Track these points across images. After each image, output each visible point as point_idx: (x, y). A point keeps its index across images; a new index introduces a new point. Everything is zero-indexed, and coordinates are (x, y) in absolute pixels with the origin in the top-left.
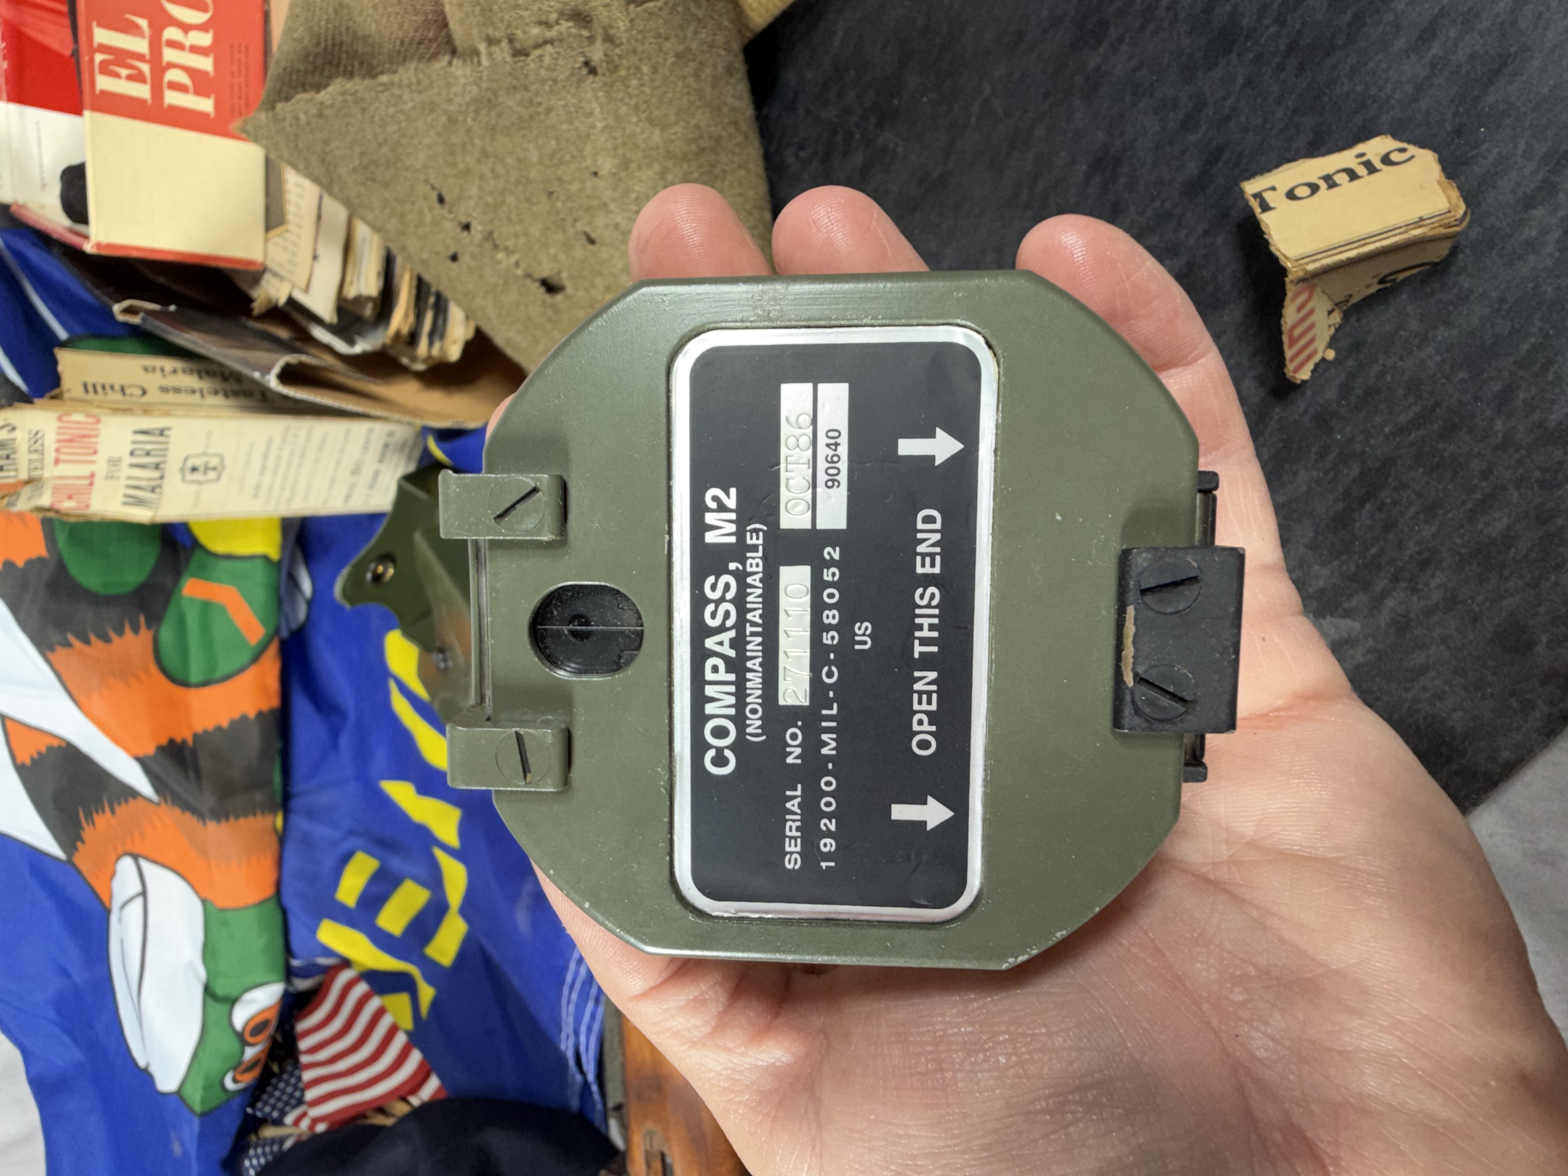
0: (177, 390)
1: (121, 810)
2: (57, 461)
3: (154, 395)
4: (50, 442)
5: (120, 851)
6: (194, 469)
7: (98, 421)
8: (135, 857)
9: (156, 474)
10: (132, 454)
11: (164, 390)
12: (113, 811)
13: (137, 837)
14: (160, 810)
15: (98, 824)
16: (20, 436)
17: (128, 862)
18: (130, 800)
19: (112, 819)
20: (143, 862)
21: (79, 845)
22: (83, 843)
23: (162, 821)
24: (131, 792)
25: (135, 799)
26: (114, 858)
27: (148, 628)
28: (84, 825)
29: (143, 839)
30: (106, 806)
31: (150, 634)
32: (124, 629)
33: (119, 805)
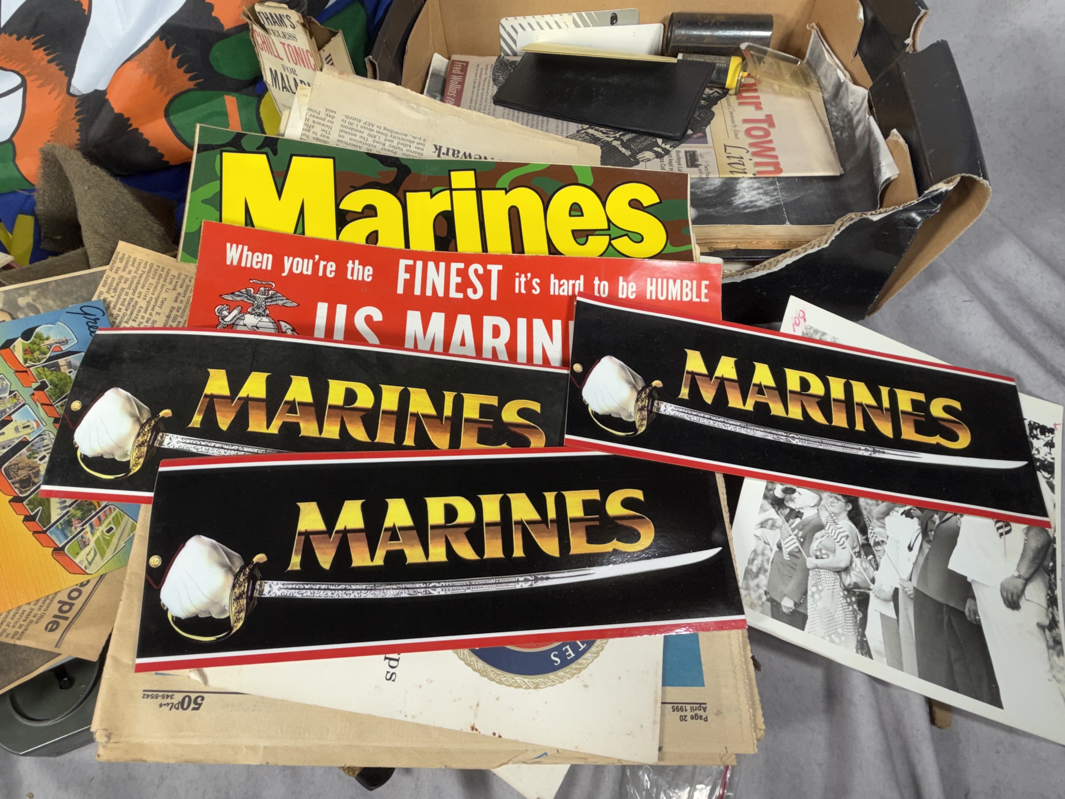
1: (53, 67)
2: (283, 44)
4: (292, 43)
5: (23, 73)
8: (24, 84)
12: (50, 62)
13: (39, 82)
14: (64, 95)
15: (36, 51)
16: (290, 30)
17: (17, 80)
18: (64, 72)
19: (44, 62)
20: (21, 91)
21: (15, 36)
22: (18, 39)
23: (57, 97)
24: (69, 71)
25: (66, 75)
26: (17, 69)
27: (195, 85)
28: (32, 40)
29: (38, 87)
30: (53, 55)
31: (192, 86)
32: (190, 72)
33: (57, 65)
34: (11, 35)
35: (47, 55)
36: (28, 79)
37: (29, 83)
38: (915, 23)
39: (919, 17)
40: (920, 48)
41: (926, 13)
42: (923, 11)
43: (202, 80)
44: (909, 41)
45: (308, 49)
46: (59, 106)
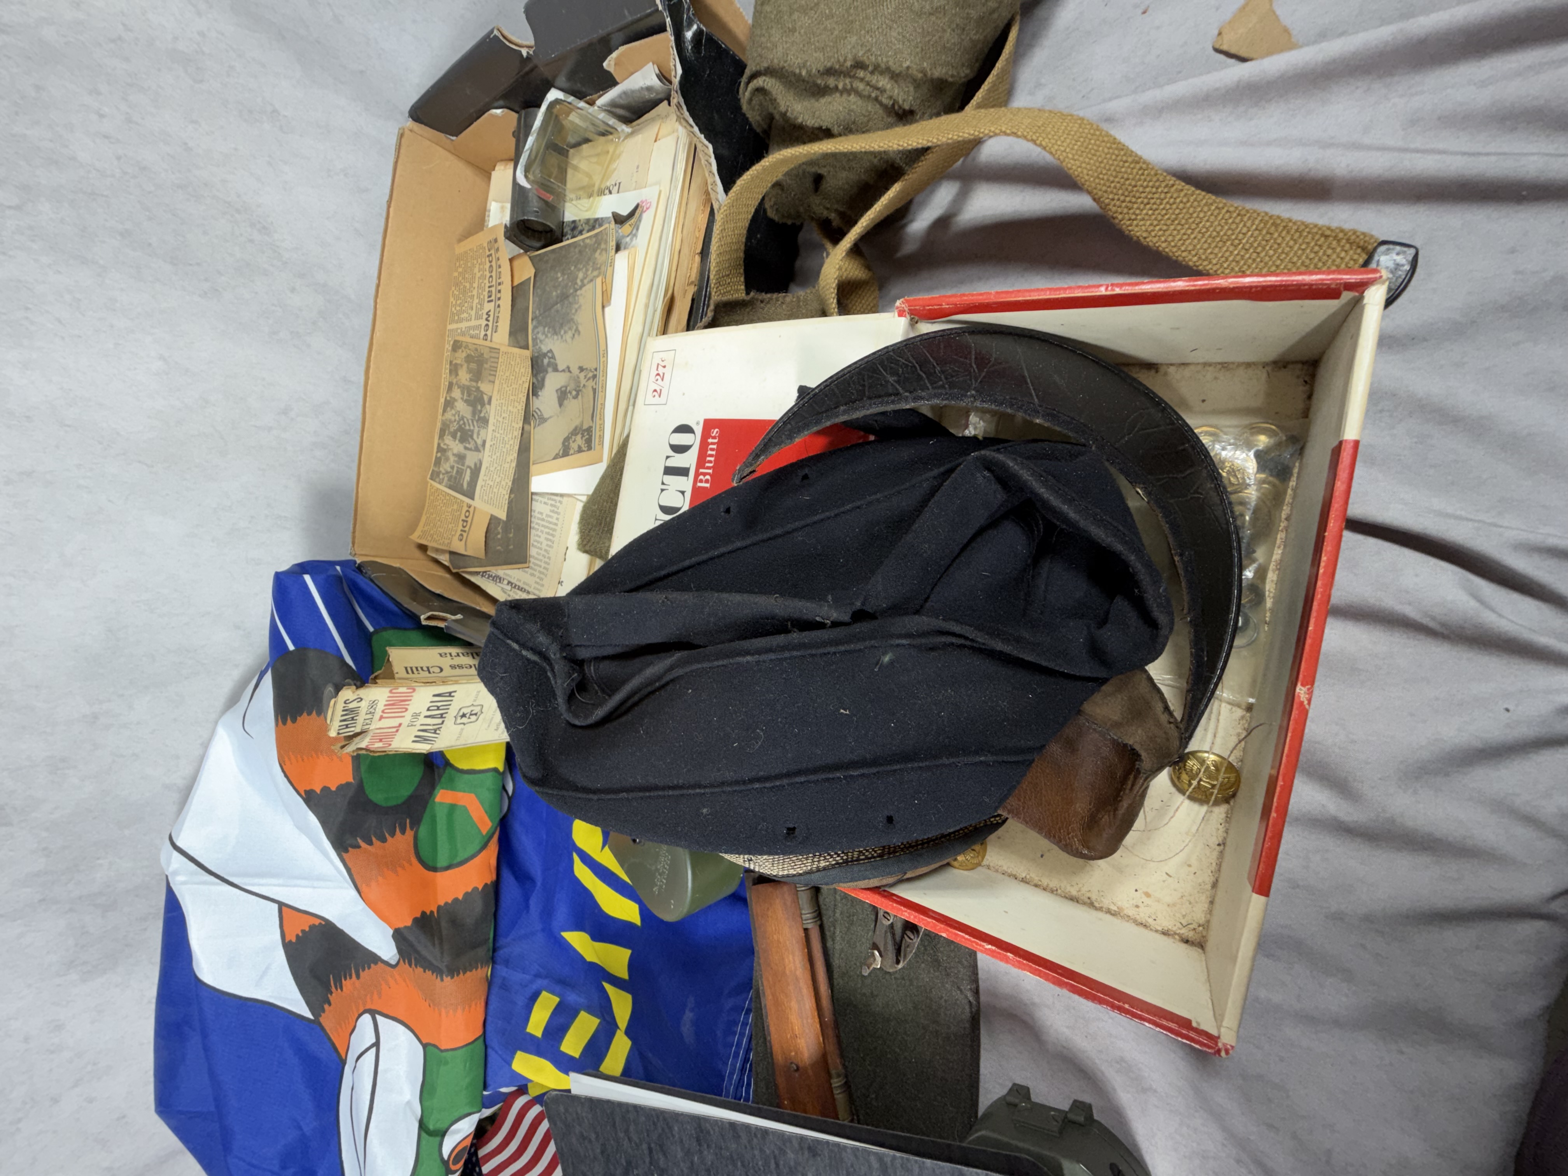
0: (461, 667)
1: (365, 975)
2: (381, 718)
3: (447, 671)
4: (380, 707)
5: (361, 1010)
6: (464, 715)
7: (414, 690)
8: (373, 1013)
9: (440, 721)
10: (428, 710)
11: (453, 667)
12: (358, 977)
13: (376, 996)
14: (395, 971)
15: (344, 988)
16: (364, 705)
17: (367, 1018)
18: (372, 965)
19: (357, 982)
20: (378, 1017)
21: (326, 1006)
22: (330, 1004)
23: (396, 980)
24: (374, 958)
25: (376, 963)
26: (356, 1016)
27: (412, 829)
28: (333, 989)
29: (380, 998)
30: (353, 971)
31: (412, 833)
32: (395, 831)
33: (364, 970)
34: (324, 1011)
35: (351, 978)
36: (369, 1006)
37: (373, 1007)
38: (507, 43)
39: (501, 38)
40: (531, 42)
41: (498, 30)
42: (496, 32)
43: (408, 821)
44: (524, 52)
45: (388, 689)
46: (405, 981)
